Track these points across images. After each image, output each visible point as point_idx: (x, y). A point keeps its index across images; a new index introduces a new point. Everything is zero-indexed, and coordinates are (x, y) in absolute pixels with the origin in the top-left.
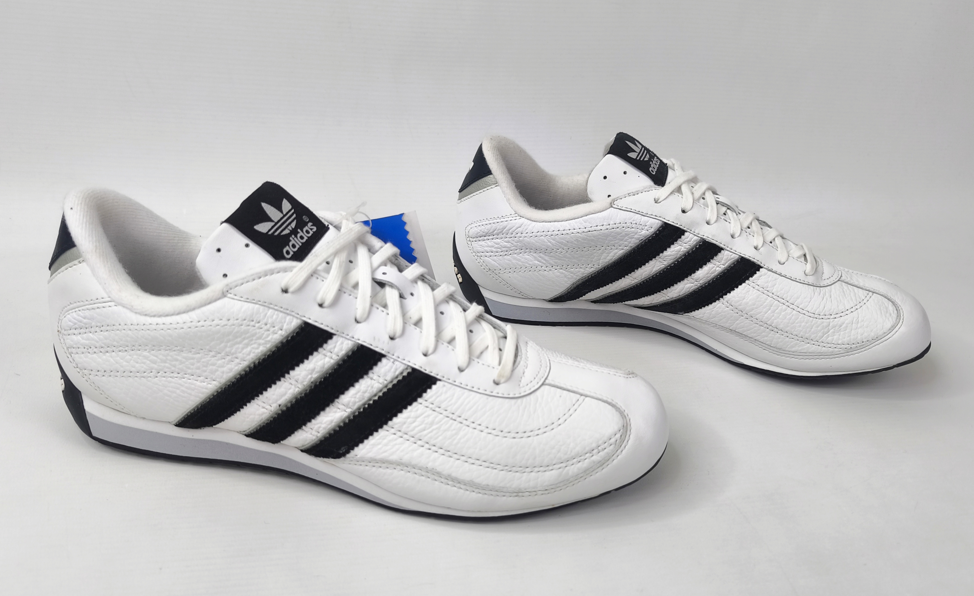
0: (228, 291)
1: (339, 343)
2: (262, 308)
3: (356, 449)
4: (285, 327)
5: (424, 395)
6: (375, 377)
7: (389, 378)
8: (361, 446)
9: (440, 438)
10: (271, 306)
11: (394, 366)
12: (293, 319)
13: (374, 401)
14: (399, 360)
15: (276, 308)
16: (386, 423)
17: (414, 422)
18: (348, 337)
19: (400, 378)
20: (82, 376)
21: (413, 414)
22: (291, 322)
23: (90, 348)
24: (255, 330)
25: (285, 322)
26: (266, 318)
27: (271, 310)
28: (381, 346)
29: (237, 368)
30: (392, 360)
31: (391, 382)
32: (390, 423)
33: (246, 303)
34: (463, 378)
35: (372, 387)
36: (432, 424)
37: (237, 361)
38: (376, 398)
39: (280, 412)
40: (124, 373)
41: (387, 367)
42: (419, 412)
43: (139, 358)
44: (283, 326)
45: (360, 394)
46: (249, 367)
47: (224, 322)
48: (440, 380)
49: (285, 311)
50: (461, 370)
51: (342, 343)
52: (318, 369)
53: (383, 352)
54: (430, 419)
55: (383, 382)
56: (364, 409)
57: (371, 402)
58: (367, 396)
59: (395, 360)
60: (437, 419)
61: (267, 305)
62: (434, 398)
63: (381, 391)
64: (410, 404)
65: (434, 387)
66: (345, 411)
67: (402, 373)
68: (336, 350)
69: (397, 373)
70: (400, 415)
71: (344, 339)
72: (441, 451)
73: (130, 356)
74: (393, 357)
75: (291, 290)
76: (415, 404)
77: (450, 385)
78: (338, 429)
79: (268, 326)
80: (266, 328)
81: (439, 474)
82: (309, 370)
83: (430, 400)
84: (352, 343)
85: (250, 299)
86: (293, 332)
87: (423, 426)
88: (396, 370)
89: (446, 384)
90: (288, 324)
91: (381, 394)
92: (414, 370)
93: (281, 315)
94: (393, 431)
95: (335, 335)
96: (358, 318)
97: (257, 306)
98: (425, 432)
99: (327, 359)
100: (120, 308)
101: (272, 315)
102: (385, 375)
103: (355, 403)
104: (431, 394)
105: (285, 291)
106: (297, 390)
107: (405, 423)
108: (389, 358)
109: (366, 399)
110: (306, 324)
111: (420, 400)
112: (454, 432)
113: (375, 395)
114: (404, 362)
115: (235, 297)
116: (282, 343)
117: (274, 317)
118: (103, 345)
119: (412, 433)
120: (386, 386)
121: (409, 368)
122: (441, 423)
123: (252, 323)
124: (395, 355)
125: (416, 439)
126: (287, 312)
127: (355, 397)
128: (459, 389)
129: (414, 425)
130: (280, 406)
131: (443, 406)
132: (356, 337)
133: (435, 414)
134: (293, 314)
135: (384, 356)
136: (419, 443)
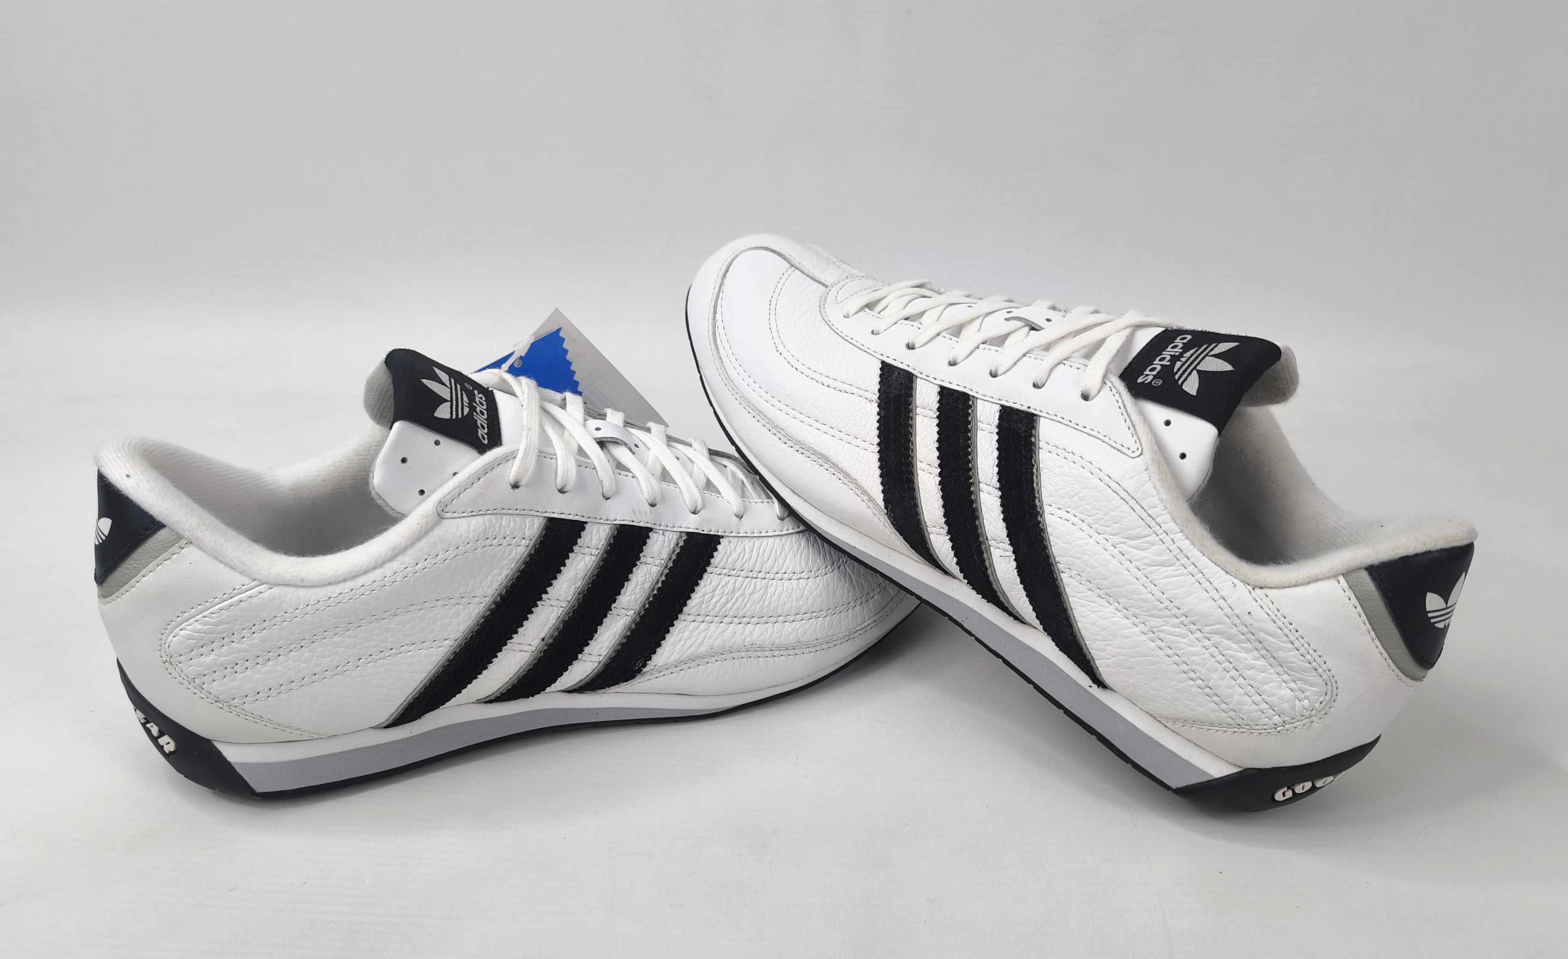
0: (443, 510)
1: (594, 532)
2: (493, 517)
3: (654, 657)
4: (528, 533)
5: (712, 560)
6: (649, 560)
7: (665, 555)
8: (659, 650)
9: (749, 605)
10: (504, 511)
11: (666, 538)
12: (533, 521)
13: (659, 589)
14: (669, 529)
15: (510, 512)
16: (681, 611)
17: (713, 597)
18: (602, 521)
19: (678, 550)
20: (227, 711)
21: (709, 589)
22: (533, 524)
23: (237, 664)
24: (494, 549)
25: (525, 528)
26: (503, 529)
27: (505, 517)
28: (644, 519)
29: (477, 610)
30: (661, 532)
31: (670, 559)
32: (685, 609)
33: (472, 518)
34: (747, 526)
35: (650, 574)
36: (733, 592)
37: (476, 600)
38: (660, 585)
39: (546, 648)
40: (303, 679)
41: (660, 543)
42: (714, 583)
43: (326, 650)
44: (524, 533)
45: (639, 587)
46: (495, 602)
47: (452, 553)
48: (722, 537)
49: (522, 512)
50: (740, 517)
51: (598, 531)
52: (581, 574)
53: (649, 525)
54: (730, 587)
55: (660, 563)
56: (650, 603)
57: (655, 592)
58: (647, 585)
59: (664, 531)
60: (738, 584)
61: (497, 512)
62: (724, 560)
63: (662, 575)
64: (701, 578)
65: (719, 547)
66: (627, 616)
67: (677, 544)
68: (594, 542)
69: (672, 545)
70: (693, 596)
71: (598, 525)
72: (754, 620)
73: (309, 652)
74: (661, 528)
75: (523, 483)
76: (705, 576)
77: (736, 539)
78: (624, 641)
79: (508, 538)
80: (505, 542)
81: (762, 648)
82: (571, 579)
83: (721, 565)
84: (609, 526)
85: (474, 510)
86: (540, 537)
87: (724, 598)
88: (670, 542)
89: (731, 539)
90: (529, 529)
91: (664, 578)
92: (689, 534)
93: (518, 519)
94: (691, 618)
95: (586, 523)
96: (607, 494)
97: (487, 517)
98: (729, 605)
99: (587, 558)
100: (276, 591)
101: (509, 524)
102: (660, 553)
103: (636, 600)
104: (720, 556)
105: (515, 486)
106: (561, 610)
107: (703, 603)
108: (657, 531)
109: (648, 592)
110: (550, 520)
111: (709, 569)
112: (762, 591)
113: (657, 583)
114: (675, 529)
115: (456, 515)
116: (530, 555)
117: (512, 524)
118: (260, 653)
119: (714, 612)
120: (666, 567)
121: (683, 535)
122: (743, 587)
123: (488, 542)
124: (663, 524)
125: (721, 617)
126: (524, 513)
127: (635, 593)
128: (747, 540)
129: (714, 600)
130: (543, 639)
131: (738, 565)
132: (611, 518)
133: (733, 579)
134: (532, 513)
135: (651, 530)
136: (726, 620)
